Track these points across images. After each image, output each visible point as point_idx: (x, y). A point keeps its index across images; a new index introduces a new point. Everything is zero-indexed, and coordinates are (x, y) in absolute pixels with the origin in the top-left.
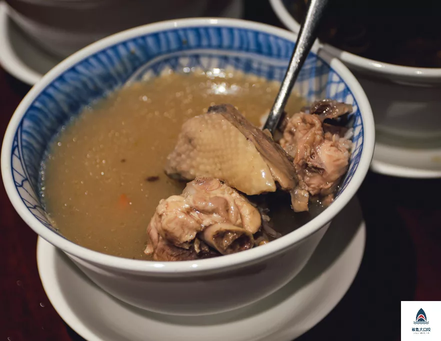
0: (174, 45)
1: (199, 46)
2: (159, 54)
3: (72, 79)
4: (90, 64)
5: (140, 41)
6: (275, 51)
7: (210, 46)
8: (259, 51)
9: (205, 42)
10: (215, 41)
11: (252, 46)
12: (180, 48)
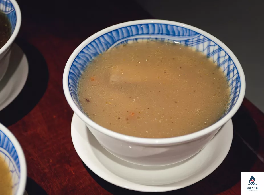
0: (125, 35)
1: (138, 34)
2: (119, 40)
3: (82, 56)
4: (89, 48)
5: (110, 34)
6: (177, 33)
7: (143, 34)
8: (168, 34)
9: (140, 32)
10: (145, 31)
11: (165, 32)
12: (129, 36)
